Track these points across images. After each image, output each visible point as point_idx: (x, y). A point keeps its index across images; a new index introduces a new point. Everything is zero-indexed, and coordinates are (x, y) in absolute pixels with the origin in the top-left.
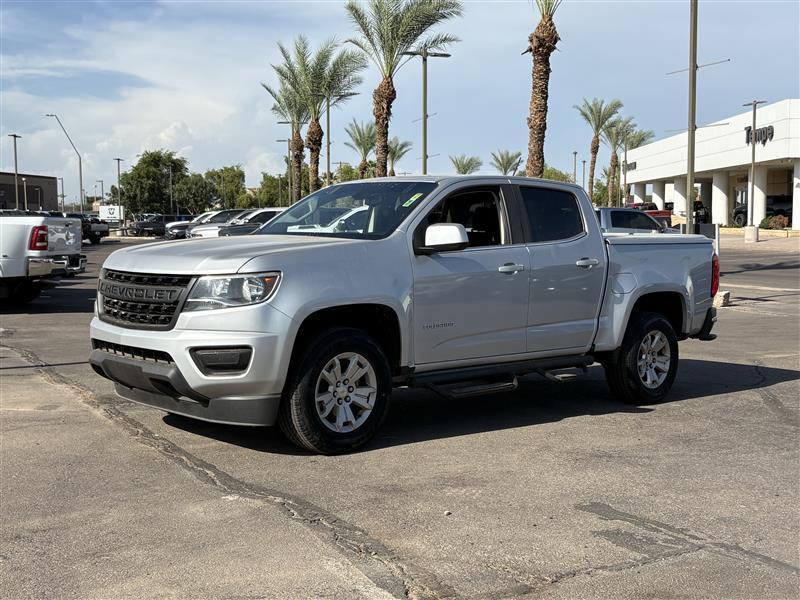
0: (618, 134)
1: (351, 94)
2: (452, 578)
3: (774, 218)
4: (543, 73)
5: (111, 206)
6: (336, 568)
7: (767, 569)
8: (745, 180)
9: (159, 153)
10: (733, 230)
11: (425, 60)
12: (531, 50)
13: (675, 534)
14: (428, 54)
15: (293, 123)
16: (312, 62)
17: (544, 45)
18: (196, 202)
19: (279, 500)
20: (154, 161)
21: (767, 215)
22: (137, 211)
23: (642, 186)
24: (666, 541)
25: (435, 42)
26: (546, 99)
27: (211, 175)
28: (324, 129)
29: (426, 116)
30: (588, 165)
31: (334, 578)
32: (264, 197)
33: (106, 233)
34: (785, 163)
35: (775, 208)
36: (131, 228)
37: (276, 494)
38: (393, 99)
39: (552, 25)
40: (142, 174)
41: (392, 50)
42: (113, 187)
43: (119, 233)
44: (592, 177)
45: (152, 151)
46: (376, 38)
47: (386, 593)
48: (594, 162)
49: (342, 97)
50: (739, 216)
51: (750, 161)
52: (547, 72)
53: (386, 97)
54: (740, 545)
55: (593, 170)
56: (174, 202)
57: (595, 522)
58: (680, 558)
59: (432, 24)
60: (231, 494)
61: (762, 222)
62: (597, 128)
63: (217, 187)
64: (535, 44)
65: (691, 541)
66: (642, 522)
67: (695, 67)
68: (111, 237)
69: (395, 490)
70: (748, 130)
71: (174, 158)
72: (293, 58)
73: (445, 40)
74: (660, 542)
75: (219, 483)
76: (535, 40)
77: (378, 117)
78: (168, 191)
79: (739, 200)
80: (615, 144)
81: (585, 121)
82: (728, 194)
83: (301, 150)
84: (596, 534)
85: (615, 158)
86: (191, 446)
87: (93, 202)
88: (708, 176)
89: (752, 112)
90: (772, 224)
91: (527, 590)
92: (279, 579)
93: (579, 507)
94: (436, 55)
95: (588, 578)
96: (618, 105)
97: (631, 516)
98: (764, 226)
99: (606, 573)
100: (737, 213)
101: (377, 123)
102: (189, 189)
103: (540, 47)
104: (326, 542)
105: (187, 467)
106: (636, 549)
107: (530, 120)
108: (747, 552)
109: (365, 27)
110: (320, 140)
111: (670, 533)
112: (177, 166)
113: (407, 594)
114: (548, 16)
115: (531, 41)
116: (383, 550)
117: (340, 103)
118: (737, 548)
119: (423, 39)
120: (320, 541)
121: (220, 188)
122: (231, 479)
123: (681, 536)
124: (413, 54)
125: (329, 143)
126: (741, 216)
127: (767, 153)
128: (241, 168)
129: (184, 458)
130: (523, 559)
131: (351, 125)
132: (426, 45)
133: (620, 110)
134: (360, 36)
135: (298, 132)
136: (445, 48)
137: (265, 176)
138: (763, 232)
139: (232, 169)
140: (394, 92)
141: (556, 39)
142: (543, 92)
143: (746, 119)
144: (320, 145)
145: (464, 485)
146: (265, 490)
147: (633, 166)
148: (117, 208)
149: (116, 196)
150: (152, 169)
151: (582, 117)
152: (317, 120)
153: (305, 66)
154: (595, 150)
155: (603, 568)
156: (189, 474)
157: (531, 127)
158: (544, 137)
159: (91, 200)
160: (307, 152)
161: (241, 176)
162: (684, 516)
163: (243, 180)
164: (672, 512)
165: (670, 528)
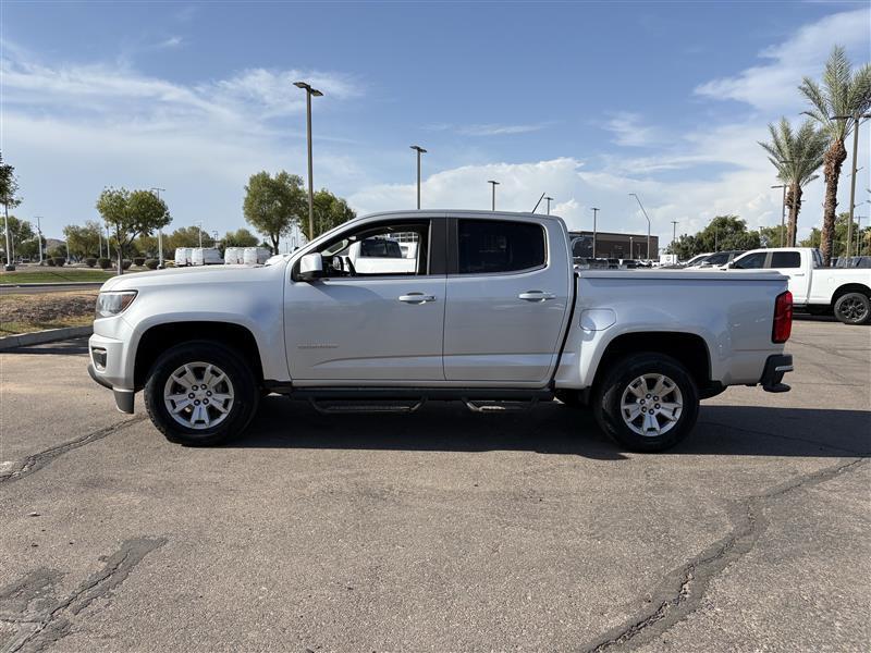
9: (726, 218)
16: (795, 136)
20: (722, 223)
27: (765, 231)
29: (855, 171)
38: (844, 159)
40: (711, 232)
45: (722, 216)
53: (835, 158)
71: (737, 220)
72: (780, 134)
112: (738, 226)
137: (814, 230)
140: (844, 153)
148: (673, 256)
153: (789, 141)
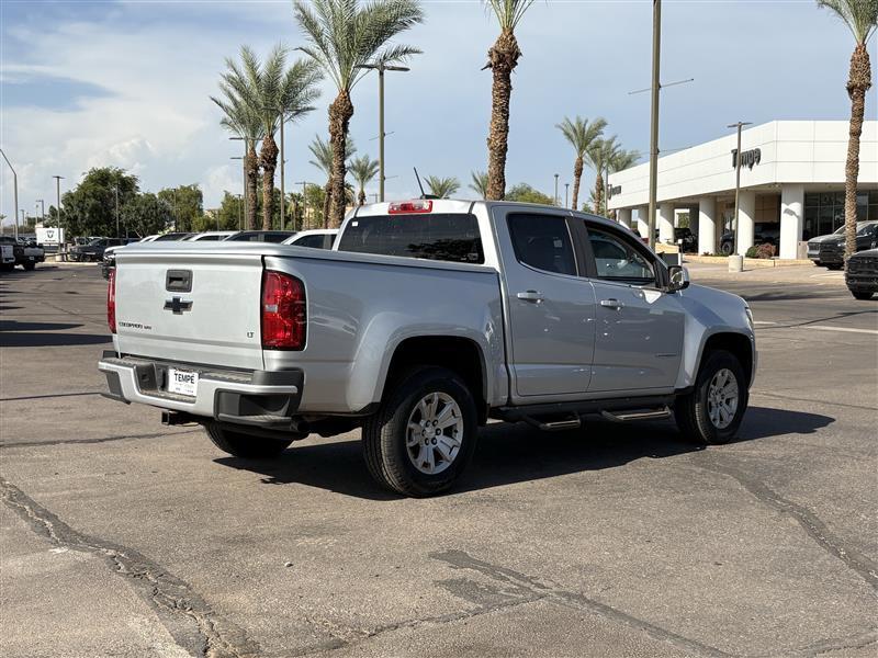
0: (602, 156)
1: (308, 109)
2: (263, 633)
3: (761, 247)
4: (504, 91)
5: (51, 229)
6: (141, 624)
7: (602, 618)
8: (732, 205)
10: (720, 259)
11: (381, 74)
12: (490, 66)
13: (522, 583)
14: (384, 68)
15: (246, 139)
16: (263, 74)
17: (505, 60)
18: (145, 224)
19: (111, 553)
20: (102, 178)
21: (755, 243)
22: (79, 234)
23: (627, 211)
24: (507, 590)
25: (395, 54)
26: (507, 118)
27: (164, 194)
28: (279, 146)
29: (383, 135)
30: (572, 189)
31: (134, 635)
32: (222, 220)
33: (42, 259)
34: (772, 189)
35: (764, 235)
36: (72, 252)
37: (109, 546)
38: (350, 115)
39: (513, 39)
40: (88, 193)
41: (348, 62)
42: (52, 207)
43: (58, 258)
44: (576, 201)
46: (331, 48)
47: (183, 651)
48: (577, 186)
49: (298, 112)
50: (726, 243)
51: (735, 187)
52: (508, 89)
53: (343, 112)
54: (585, 594)
55: (576, 194)
56: (121, 224)
57: (445, 571)
58: (516, 608)
59: (392, 34)
60: (60, 546)
61: (749, 250)
62: (581, 149)
63: (171, 208)
64: (495, 59)
65: (536, 589)
66: (492, 570)
67: (657, 86)
68: (48, 262)
69: (245, 541)
70: (735, 153)
71: (124, 175)
73: (406, 52)
74: (502, 592)
75: (53, 535)
76: (494, 54)
77: (334, 134)
78: (116, 213)
79: (728, 227)
80: (600, 167)
81: (567, 141)
82: (715, 221)
83: (257, 169)
84: (437, 583)
85: (600, 182)
86: (40, 495)
87: (35, 224)
88: (695, 201)
89: (736, 135)
90: (758, 252)
91: (340, 644)
92: (73, 637)
93: (434, 555)
94: (393, 69)
95: (410, 630)
96: (602, 124)
97: (484, 564)
98: (752, 254)
99: (431, 625)
100: (725, 241)
101: (332, 141)
102: (138, 210)
103: (500, 62)
104: (142, 597)
105: (27, 518)
106: (474, 599)
107: (490, 141)
108: (588, 602)
109: (318, 36)
110: (275, 158)
111: (517, 582)
112: (127, 185)
113: (205, 651)
114: (509, 30)
115: (491, 56)
116: (202, 606)
117: (296, 119)
118: (581, 597)
119: (382, 50)
120: (135, 597)
121: (173, 208)
122: (68, 529)
123: (527, 584)
124: (371, 67)
125: (283, 162)
126: (729, 244)
127: (753, 177)
128: (199, 188)
129: (27, 507)
130: (348, 613)
131: (315, 144)
132: (385, 58)
133: (603, 130)
134: (313, 46)
135: (253, 149)
136: (405, 61)
138: (749, 262)
139: (189, 188)
140: (351, 107)
141: (518, 55)
142: (503, 111)
143: (730, 142)
144: (275, 163)
145: (321, 534)
146: (100, 542)
147: (618, 190)
148: (56, 230)
149: (54, 218)
150: (100, 188)
151: (565, 137)
152: (272, 136)
154: (579, 173)
155: (430, 619)
156: (25, 525)
157: (491, 148)
158: (505, 159)
159: (32, 222)
160: (262, 171)
161: (199, 195)
162: (540, 563)
163: (201, 201)
164: (529, 559)
165: (518, 576)
